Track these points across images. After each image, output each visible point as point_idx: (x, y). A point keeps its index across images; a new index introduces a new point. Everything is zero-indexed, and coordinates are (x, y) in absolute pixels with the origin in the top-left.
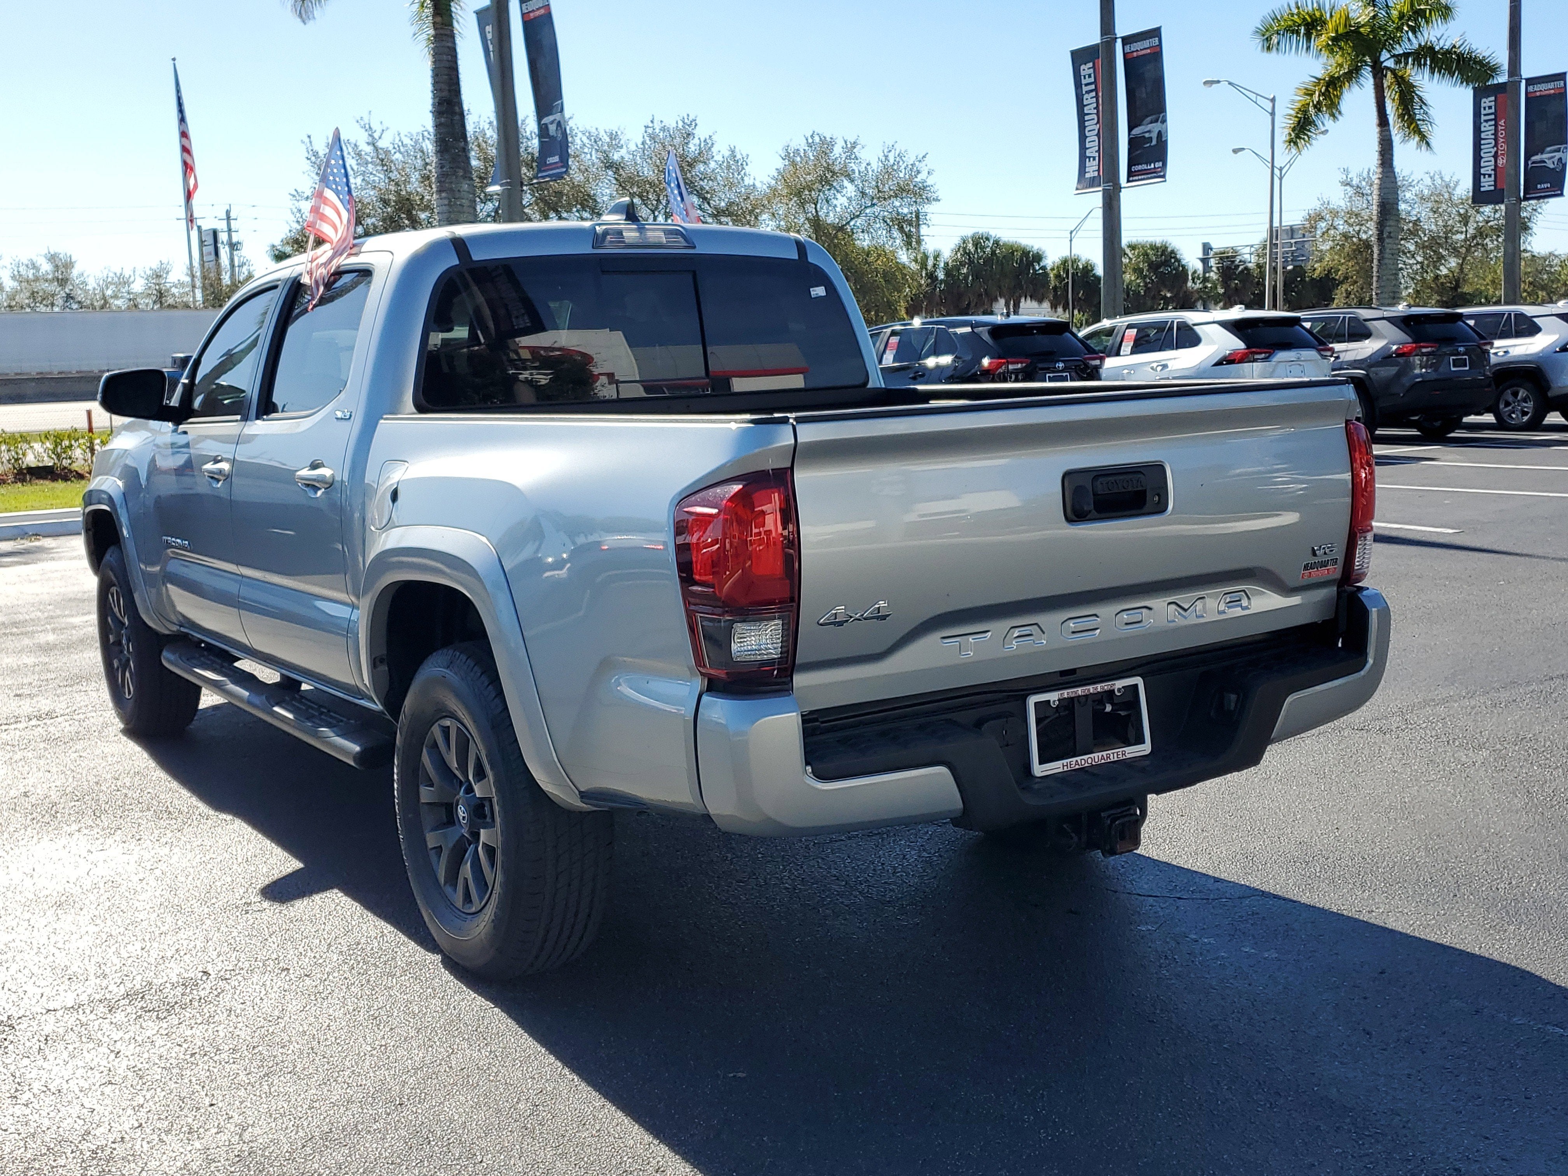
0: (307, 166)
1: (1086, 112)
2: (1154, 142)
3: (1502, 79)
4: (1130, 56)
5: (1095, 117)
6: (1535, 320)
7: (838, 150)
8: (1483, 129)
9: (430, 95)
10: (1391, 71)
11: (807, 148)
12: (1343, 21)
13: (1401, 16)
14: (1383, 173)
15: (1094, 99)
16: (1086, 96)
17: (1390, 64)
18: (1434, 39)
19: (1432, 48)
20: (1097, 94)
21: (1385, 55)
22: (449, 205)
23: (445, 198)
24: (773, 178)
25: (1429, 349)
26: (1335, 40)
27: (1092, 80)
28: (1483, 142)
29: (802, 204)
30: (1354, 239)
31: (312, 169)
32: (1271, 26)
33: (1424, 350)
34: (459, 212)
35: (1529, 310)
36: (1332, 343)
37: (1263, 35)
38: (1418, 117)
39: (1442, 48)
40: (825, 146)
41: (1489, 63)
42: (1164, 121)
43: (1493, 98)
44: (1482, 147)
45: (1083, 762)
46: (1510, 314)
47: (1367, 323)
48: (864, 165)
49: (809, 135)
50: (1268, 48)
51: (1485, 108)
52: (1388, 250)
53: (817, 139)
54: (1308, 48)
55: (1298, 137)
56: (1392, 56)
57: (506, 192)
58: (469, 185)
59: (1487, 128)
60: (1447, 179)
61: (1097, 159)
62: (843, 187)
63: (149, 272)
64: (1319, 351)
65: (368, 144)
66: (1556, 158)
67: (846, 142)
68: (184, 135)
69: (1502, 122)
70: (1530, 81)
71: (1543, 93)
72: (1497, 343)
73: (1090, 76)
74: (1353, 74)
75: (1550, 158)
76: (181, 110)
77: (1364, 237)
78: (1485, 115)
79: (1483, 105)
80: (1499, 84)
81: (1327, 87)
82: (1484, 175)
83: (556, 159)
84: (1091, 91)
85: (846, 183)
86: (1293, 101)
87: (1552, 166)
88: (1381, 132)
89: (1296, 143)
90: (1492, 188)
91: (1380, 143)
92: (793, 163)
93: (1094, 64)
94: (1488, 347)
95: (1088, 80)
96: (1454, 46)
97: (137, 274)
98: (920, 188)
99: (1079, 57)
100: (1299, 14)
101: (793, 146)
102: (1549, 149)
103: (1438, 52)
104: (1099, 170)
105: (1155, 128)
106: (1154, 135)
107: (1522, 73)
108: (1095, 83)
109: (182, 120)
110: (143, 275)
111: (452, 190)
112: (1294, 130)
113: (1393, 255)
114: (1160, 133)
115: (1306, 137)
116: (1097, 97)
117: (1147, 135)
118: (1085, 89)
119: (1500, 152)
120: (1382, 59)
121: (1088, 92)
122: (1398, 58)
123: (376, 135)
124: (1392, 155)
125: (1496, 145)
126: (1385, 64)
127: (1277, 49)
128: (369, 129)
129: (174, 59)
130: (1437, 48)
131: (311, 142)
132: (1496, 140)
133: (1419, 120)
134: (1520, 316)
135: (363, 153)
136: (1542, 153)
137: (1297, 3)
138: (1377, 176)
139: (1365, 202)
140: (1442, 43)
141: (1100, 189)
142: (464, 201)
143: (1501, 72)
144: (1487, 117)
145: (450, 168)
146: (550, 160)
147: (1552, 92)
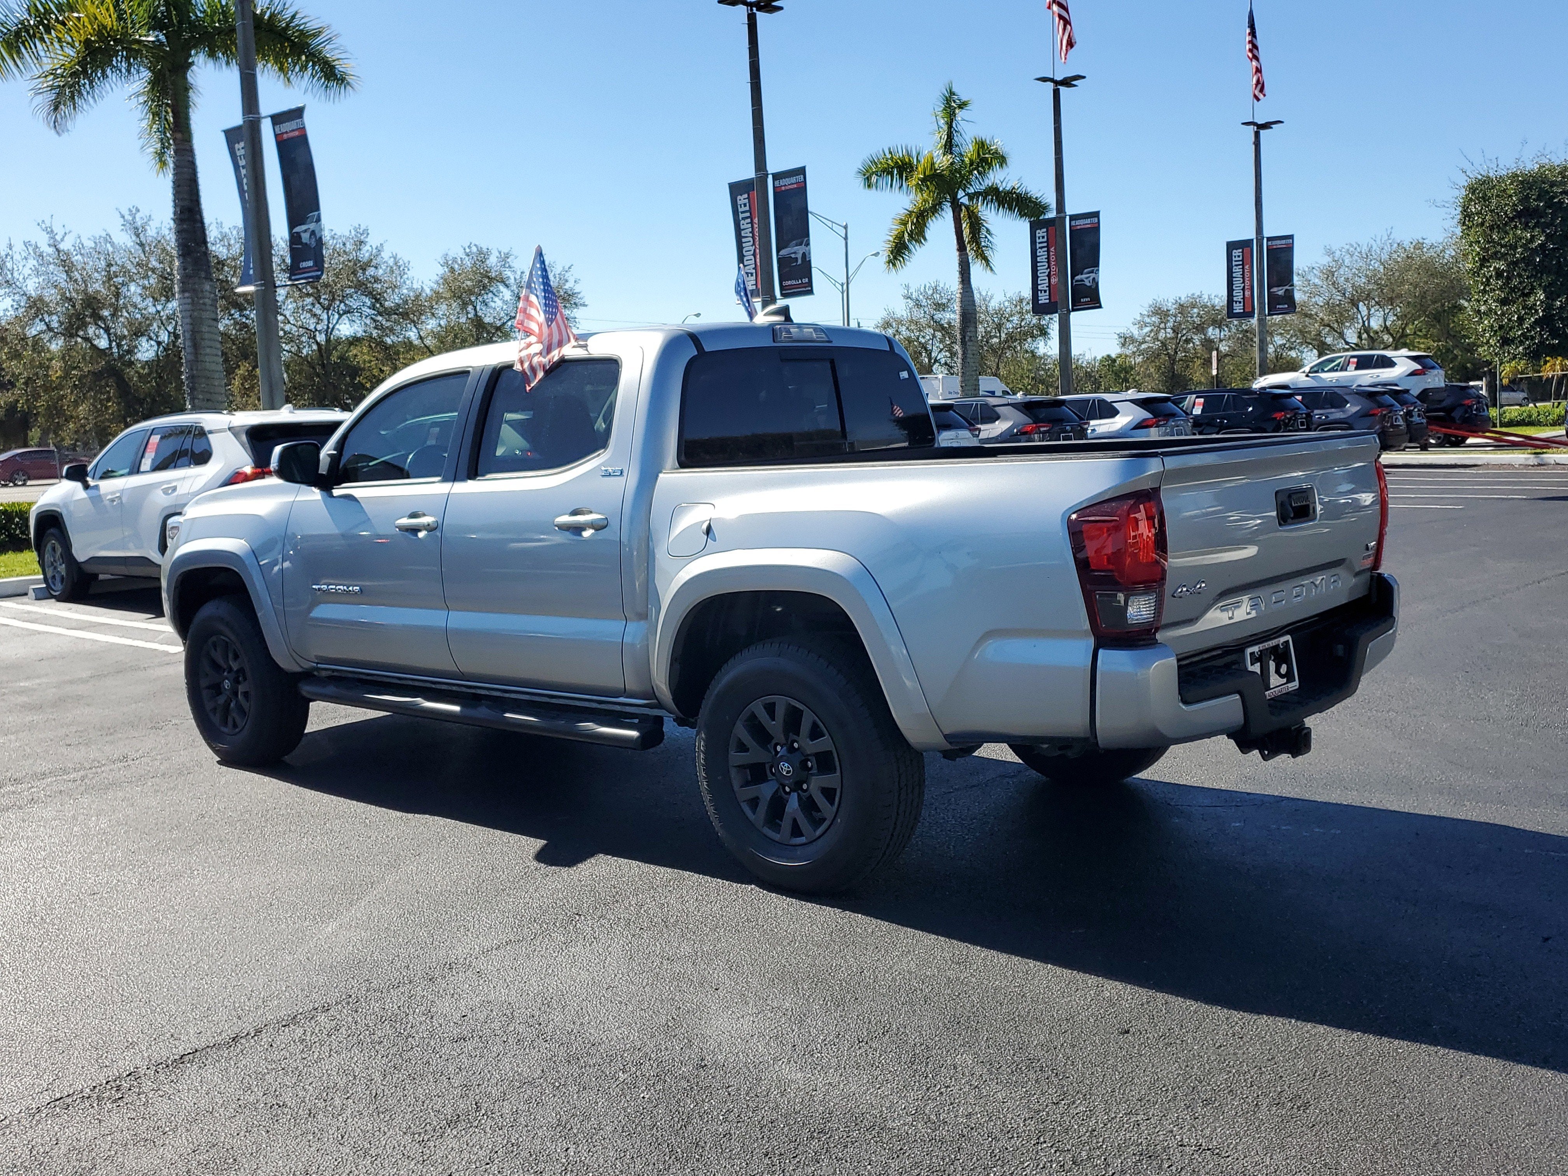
1: (743, 235)
2: (800, 262)
3: (1052, 214)
4: (778, 190)
5: (751, 239)
6: (1114, 404)
7: (492, 261)
8: (1038, 254)
10: (965, 207)
11: (464, 257)
12: (929, 165)
13: (971, 164)
14: (963, 288)
15: (750, 225)
16: (742, 222)
17: (965, 200)
18: (998, 182)
19: (997, 189)
20: (752, 220)
21: (961, 193)
23: (188, 298)
24: (437, 283)
25: (1045, 429)
26: (923, 180)
27: (747, 208)
28: (1038, 264)
29: (464, 305)
30: (915, 343)
32: (870, 168)
33: (1042, 429)
34: (200, 310)
35: (1108, 397)
36: (978, 424)
37: (864, 175)
38: (983, 244)
39: (1004, 189)
40: (482, 256)
41: (1040, 202)
42: (808, 244)
43: (1045, 230)
44: (1039, 268)
46: (1094, 401)
47: (996, 408)
48: (519, 273)
49: (466, 245)
50: (869, 186)
51: (1039, 238)
52: (969, 352)
53: (474, 249)
54: (901, 187)
55: (895, 258)
56: (966, 195)
57: (260, 292)
58: (210, 285)
59: (1042, 254)
60: (984, 294)
61: (754, 274)
62: (499, 291)
64: (970, 430)
65: (49, 245)
66: (1091, 278)
67: (500, 253)
69: (1052, 249)
70: (1073, 218)
71: (1082, 227)
72: (1092, 422)
73: (745, 205)
74: (935, 209)
75: (1087, 278)
77: (923, 341)
78: (1039, 243)
79: (1038, 235)
80: (1049, 219)
81: (917, 218)
82: (1041, 291)
83: (310, 263)
84: (747, 218)
85: (502, 288)
86: (891, 230)
87: (1088, 284)
88: (960, 255)
89: (894, 265)
90: (1047, 301)
91: (960, 264)
92: (452, 270)
93: (748, 195)
94: (1086, 426)
95: (743, 209)
96: (1014, 188)
98: (569, 295)
99: (736, 189)
100: (892, 158)
101: (452, 254)
102: (1086, 271)
103: (1002, 192)
104: (756, 284)
105: (800, 250)
106: (799, 256)
107: (1066, 211)
108: (750, 211)
111: (194, 290)
112: (892, 252)
113: (973, 355)
114: (804, 254)
115: (901, 259)
116: (752, 223)
117: (793, 256)
118: (741, 216)
119: (1052, 273)
120: (959, 197)
121: (744, 219)
122: (971, 197)
123: (58, 238)
124: (969, 274)
125: (1049, 267)
126: (961, 201)
127: (877, 188)
128: (51, 232)
130: (1001, 189)
132: (1048, 262)
133: (984, 246)
134: (1102, 402)
135: (45, 254)
136: (1082, 274)
137: (889, 149)
138: (959, 291)
139: (922, 312)
140: (1004, 184)
141: (760, 300)
142: (207, 300)
143: (1051, 210)
144: (1041, 245)
145: (192, 270)
146: (304, 265)
147: (1089, 226)
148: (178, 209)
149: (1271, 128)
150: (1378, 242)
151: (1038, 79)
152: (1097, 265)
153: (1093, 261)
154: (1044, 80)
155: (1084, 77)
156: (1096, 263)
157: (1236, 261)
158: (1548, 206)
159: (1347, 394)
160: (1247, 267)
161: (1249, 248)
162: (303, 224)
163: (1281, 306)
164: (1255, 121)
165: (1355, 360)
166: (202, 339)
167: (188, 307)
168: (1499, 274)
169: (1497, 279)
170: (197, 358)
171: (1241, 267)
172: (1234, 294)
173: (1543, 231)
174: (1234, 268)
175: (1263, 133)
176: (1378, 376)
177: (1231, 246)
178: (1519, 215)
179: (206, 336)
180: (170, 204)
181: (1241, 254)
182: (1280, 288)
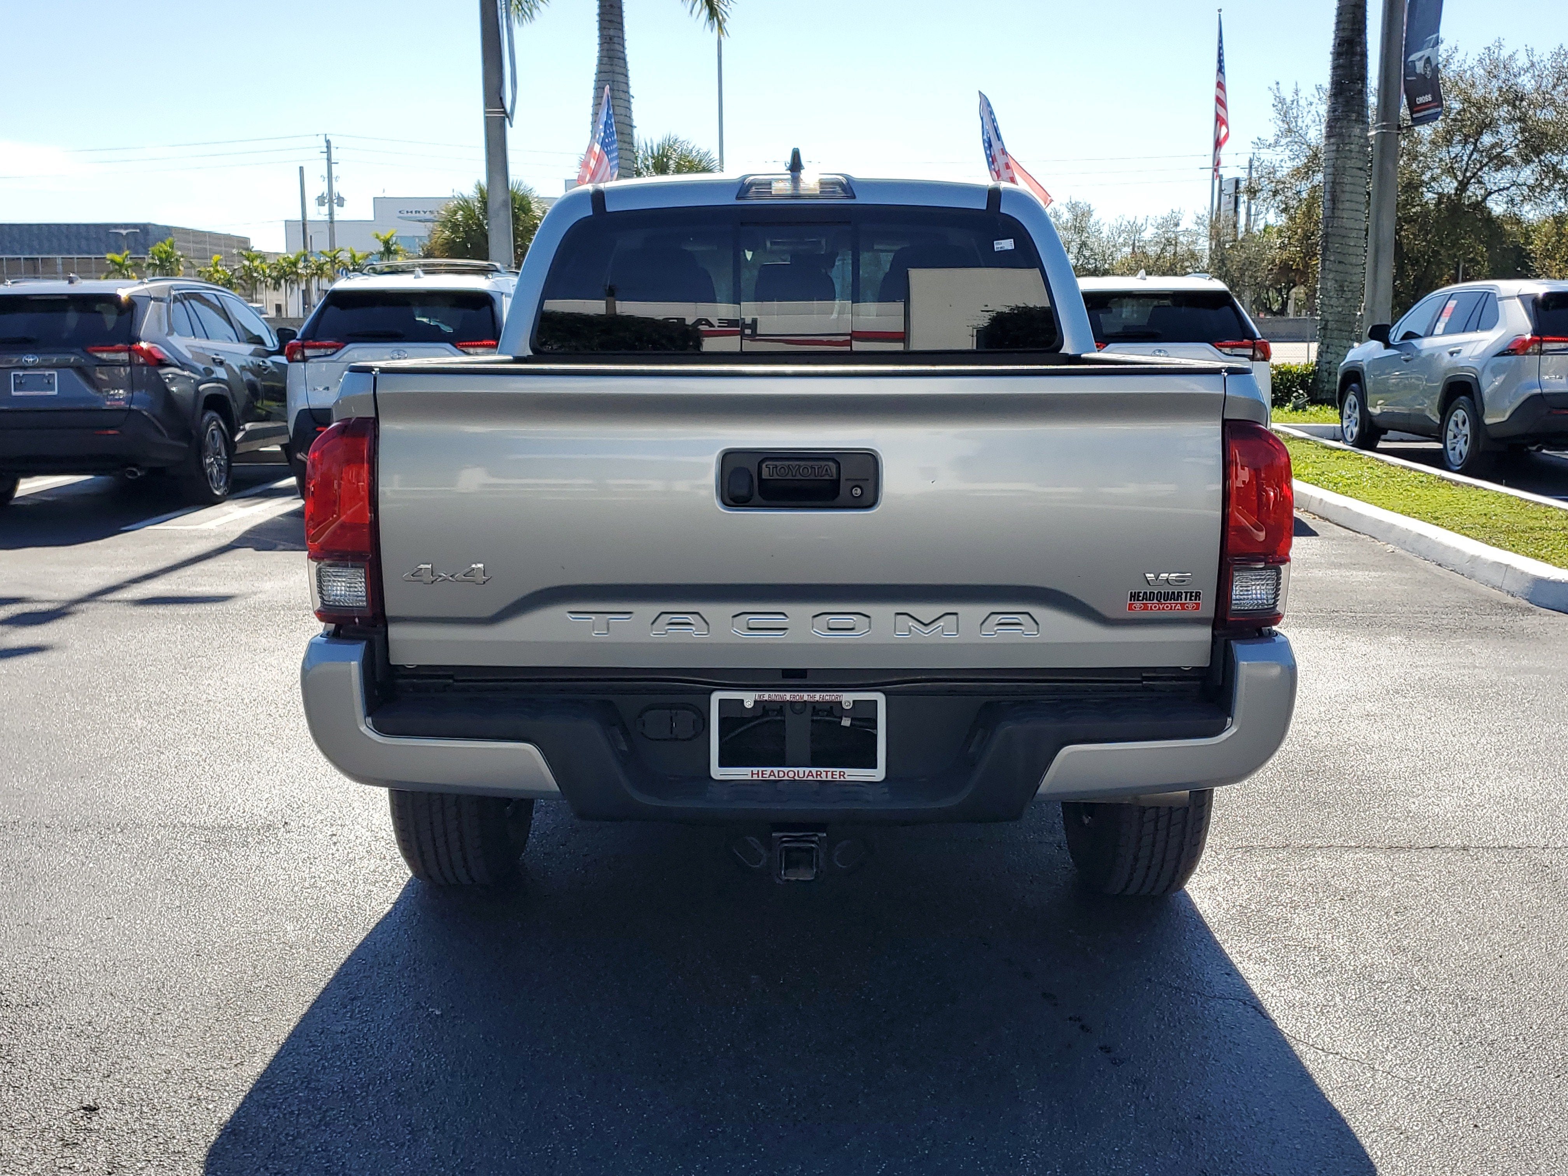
0: (1272, 113)
9: (1333, 36)
22: (1337, 151)
23: (1333, 144)
31: (1279, 116)
34: (1345, 158)
45: (781, 774)
57: (1379, 135)
63: (1160, 221)
68: (1220, 85)
76: (1220, 61)
83: (1428, 98)
97: (1149, 222)
109: (1221, 69)
110: (1154, 223)
111: (1341, 135)
129: (1220, 10)
131: (1278, 89)
142: (1353, 146)
145: (1342, 112)
146: (1420, 100)
148: (1338, 41)
162: (1419, 50)
166: (1343, 192)
167: (1333, 155)
170: (1333, 213)
179: (1347, 188)
180: (1332, 36)
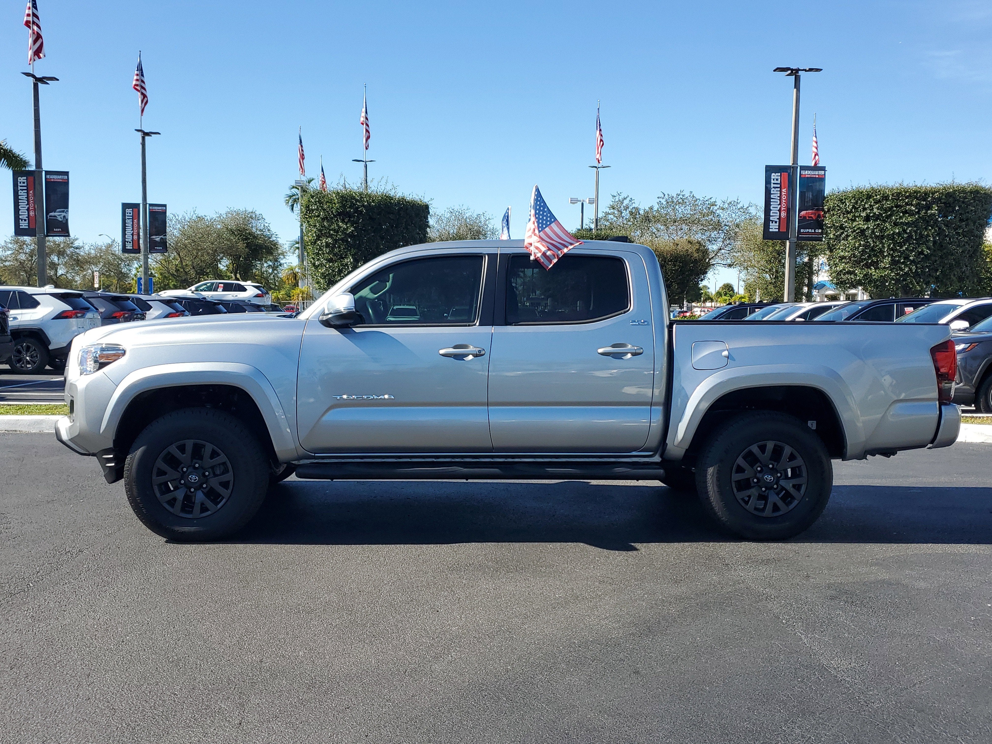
3: (33, 168)
8: (19, 194)
28: (20, 201)
41: (22, 158)
51: (20, 183)
59: (23, 195)
66: (63, 215)
69: (31, 192)
70: (47, 173)
71: (55, 180)
75: (59, 215)
79: (19, 181)
80: (29, 171)
82: (22, 219)
87: (60, 220)
102: (58, 210)
107: (43, 167)
119: (30, 208)
125: (28, 204)
132: (28, 201)
136: (55, 212)
143: (30, 166)
144: (22, 188)
147: (61, 180)
149: (151, 136)
150: (189, 215)
151: (24, 73)
152: (67, 207)
153: (64, 204)
154: (28, 74)
155: (58, 80)
156: (65, 206)
157: (128, 216)
158: (355, 212)
159: (245, 305)
160: (135, 221)
161: (137, 209)
163: (157, 248)
164: (143, 129)
165: (222, 285)
168: (327, 245)
169: (326, 248)
171: (131, 220)
172: (126, 237)
173: (352, 225)
174: (127, 220)
175: (147, 138)
176: (236, 296)
177: (125, 206)
178: (339, 214)
181: (131, 212)
182: (157, 237)
